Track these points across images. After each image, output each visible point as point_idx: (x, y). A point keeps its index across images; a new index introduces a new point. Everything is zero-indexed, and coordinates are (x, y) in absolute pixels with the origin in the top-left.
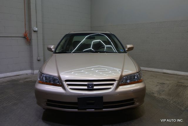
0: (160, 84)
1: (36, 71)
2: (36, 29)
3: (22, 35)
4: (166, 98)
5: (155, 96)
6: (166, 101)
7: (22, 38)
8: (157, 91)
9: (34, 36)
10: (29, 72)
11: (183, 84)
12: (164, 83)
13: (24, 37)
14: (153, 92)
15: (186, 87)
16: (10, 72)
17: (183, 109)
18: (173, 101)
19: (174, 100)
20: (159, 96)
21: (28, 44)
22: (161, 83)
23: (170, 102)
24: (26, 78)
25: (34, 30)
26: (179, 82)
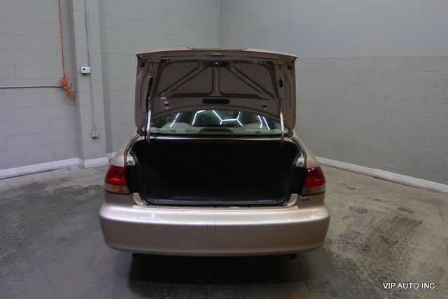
0: (355, 214)
1: (88, 161)
2: (88, 70)
3: (56, 83)
4: (355, 261)
6: (354, 271)
7: (57, 90)
8: (340, 236)
9: (83, 85)
10: (74, 162)
11: (410, 216)
12: (366, 211)
13: (61, 88)
15: (416, 225)
16: (30, 164)
18: (370, 272)
19: (374, 268)
20: (340, 252)
21: (70, 102)
22: (358, 211)
23: (361, 275)
24: (63, 180)
25: (83, 71)
26: (403, 210)
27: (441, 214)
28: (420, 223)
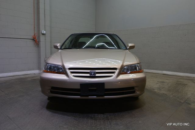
2: (44, 32)
3: (31, 38)
4: (166, 93)
5: (155, 92)
6: (166, 95)
7: (31, 40)
8: (157, 88)
9: (42, 38)
10: (37, 72)
11: (182, 83)
12: (164, 82)
13: (33, 39)
14: (154, 88)
15: (185, 85)
16: (18, 71)
17: (182, 101)
19: (174, 95)
20: (159, 91)
21: (36, 46)
22: (161, 82)
23: (170, 96)
24: (33, 77)
25: (43, 33)
26: (178, 81)
27: (194, 82)
28: (187, 84)
